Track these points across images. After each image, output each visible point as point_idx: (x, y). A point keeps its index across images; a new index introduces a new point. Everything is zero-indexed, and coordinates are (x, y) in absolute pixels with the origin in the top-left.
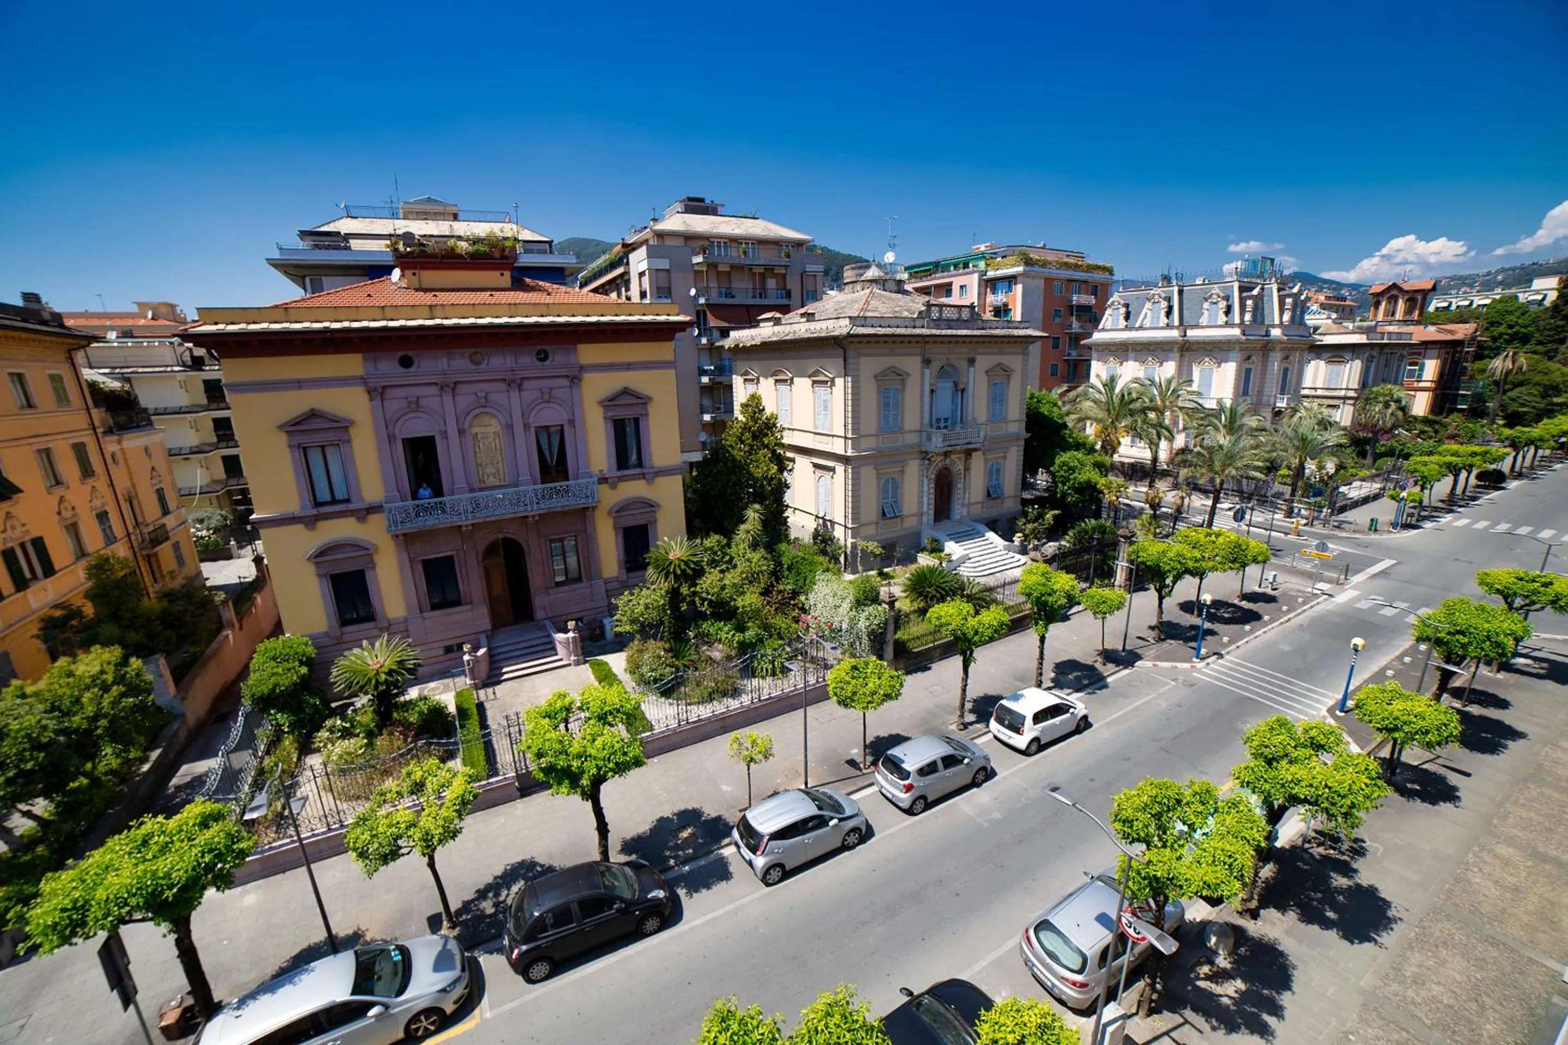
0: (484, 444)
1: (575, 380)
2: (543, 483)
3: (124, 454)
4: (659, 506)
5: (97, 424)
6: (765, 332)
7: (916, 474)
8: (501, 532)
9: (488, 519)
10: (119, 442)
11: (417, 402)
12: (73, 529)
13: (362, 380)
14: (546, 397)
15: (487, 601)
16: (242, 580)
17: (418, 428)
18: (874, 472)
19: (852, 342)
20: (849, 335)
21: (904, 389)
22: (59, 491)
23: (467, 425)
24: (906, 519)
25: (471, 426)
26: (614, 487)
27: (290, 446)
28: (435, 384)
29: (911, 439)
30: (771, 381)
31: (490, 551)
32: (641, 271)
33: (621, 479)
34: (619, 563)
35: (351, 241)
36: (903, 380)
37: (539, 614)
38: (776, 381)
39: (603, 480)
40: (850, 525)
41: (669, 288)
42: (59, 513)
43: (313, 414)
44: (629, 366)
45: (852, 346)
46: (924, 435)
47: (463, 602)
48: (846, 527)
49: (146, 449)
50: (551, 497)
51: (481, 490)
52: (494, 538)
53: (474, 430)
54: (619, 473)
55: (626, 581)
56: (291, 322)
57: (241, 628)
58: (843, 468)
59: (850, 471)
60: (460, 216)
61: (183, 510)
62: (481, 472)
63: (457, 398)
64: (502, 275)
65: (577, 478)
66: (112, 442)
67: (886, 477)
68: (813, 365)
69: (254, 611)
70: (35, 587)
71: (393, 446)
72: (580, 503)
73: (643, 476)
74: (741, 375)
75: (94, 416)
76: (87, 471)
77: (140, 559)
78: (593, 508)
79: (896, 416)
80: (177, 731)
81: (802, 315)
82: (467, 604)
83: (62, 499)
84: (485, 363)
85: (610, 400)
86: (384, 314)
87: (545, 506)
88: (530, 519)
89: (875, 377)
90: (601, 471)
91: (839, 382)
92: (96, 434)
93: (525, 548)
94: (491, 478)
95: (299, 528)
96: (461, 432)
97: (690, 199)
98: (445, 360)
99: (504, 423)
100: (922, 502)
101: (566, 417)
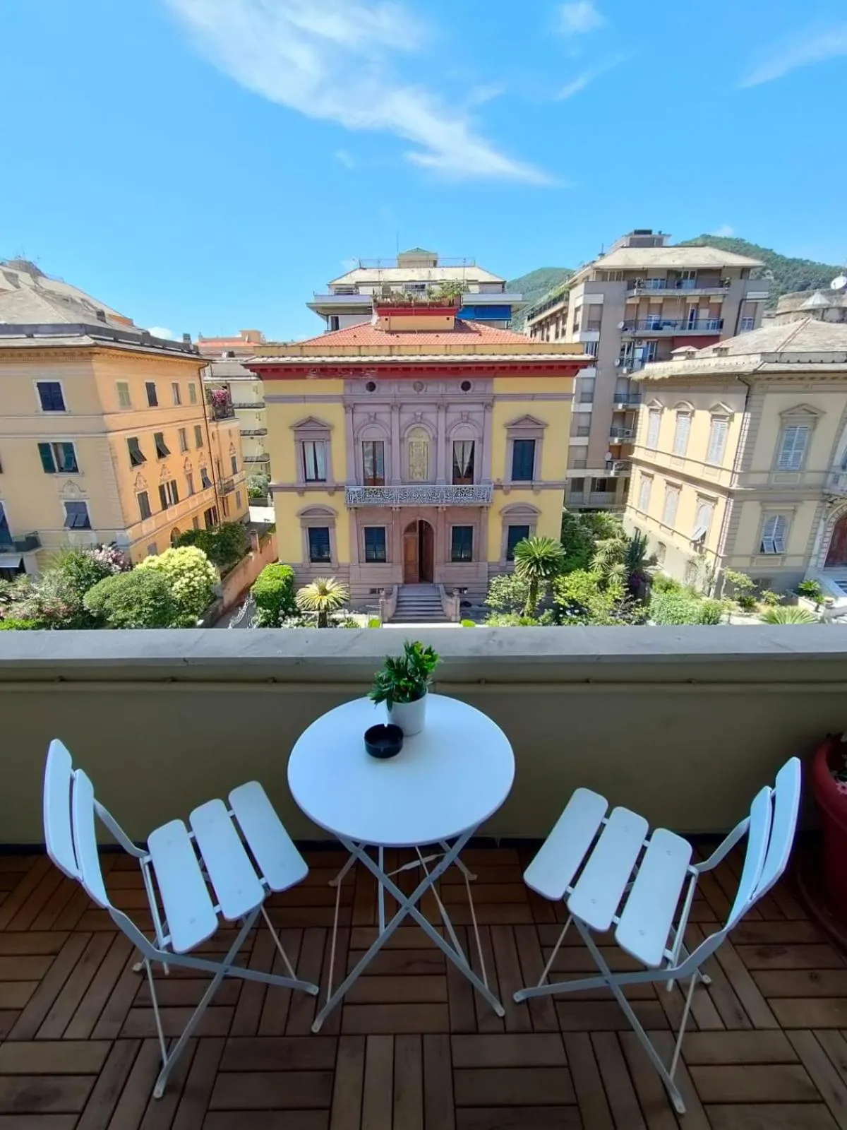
0: (416, 450)
1: (488, 406)
2: (453, 484)
3: (218, 434)
4: (540, 512)
5: (207, 415)
6: (678, 365)
7: (813, 513)
8: (418, 515)
9: (410, 506)
10: (217, 426)
11: (375, 417)
12: (190, 477)
13: (342, 398)
14: (465, 418)
15: (403, 563)
16: (267, 522)
17: (375, 434)
18: (760, 508)
19: (759, 379)
20: (755, 372)
21: (814, 428)
22: (186, 454)
23: (406, 436)
24: (788, 559)
25: (409, 436)
26: (507, 493)
27: (295, 441)
28: (388, 404)
29: (811, 479)
30: (674, 412)
31: (410, 528)
32: (577, 306)
33: (513, 487)
34: (502, 552)
35: (360, 288)
36: (816, 418)
37: (437, 579)
38: (679, 413)
39: (498, 487)
40: (721, 555)
41: (600, 322)
42: (185, 467)
43: (311, 420)
44: (533, 397)
45: (759, 382)
46: (831, 477)
47: (387, 561)
48: (717, 555)
49: (230, 431)
50: (456, 495)
51: (410, 483)
52: (412, 520)
53: (410, 440)
54: (512, 483)
55: (505, 567)
56: (304, 357)
57: (261, 552)
58: (725, 500)
59: (732, 504)
60: (439, 263)
61: (244, 472)
62: (411, 471)
63: (402, 415)
64: (448, 319)
65: (479, 483)
66: (213, 426)
67: (771, 515)
68: (715, 400)
69: (270, 542)
70: (170, 508)
71: (356, 446)
72: (480, 502)
73: (532, 487)
74: (648, 405)
75: (206, 409)
76: (200, 444)
77: (218, 499)
78: (487, 507)
79: (797, 456)
80: (218, 606)
81: (715, 350)
82: (388, 562)
83: (187, 459)
84: (424, 389)
85: (514, 424)
86: (360, 352)
87: (453, 501)
88: (440, 509)
89: (780, 414)
90: (498, 480)
91: (738, 417)
92: (206, 420)
93: (435, 530)
94: (418, 475)
95: (295, 494)
96: (401, 440)
97: (637, 232)
98: (396, 387)
99: (431, 436)
100: (813, 544)
101: (477, 435)
